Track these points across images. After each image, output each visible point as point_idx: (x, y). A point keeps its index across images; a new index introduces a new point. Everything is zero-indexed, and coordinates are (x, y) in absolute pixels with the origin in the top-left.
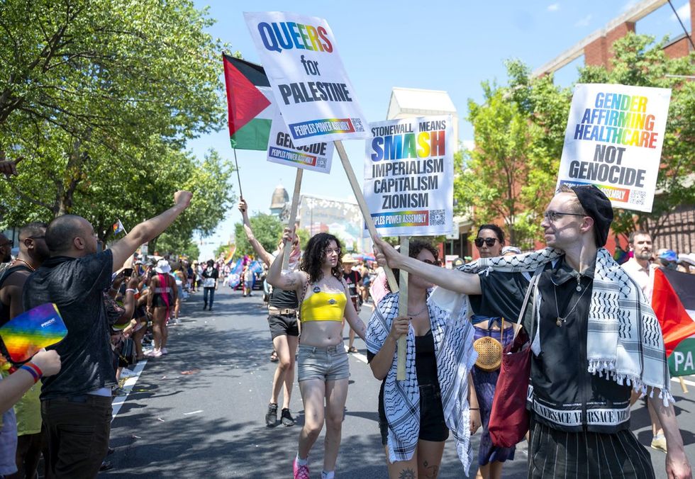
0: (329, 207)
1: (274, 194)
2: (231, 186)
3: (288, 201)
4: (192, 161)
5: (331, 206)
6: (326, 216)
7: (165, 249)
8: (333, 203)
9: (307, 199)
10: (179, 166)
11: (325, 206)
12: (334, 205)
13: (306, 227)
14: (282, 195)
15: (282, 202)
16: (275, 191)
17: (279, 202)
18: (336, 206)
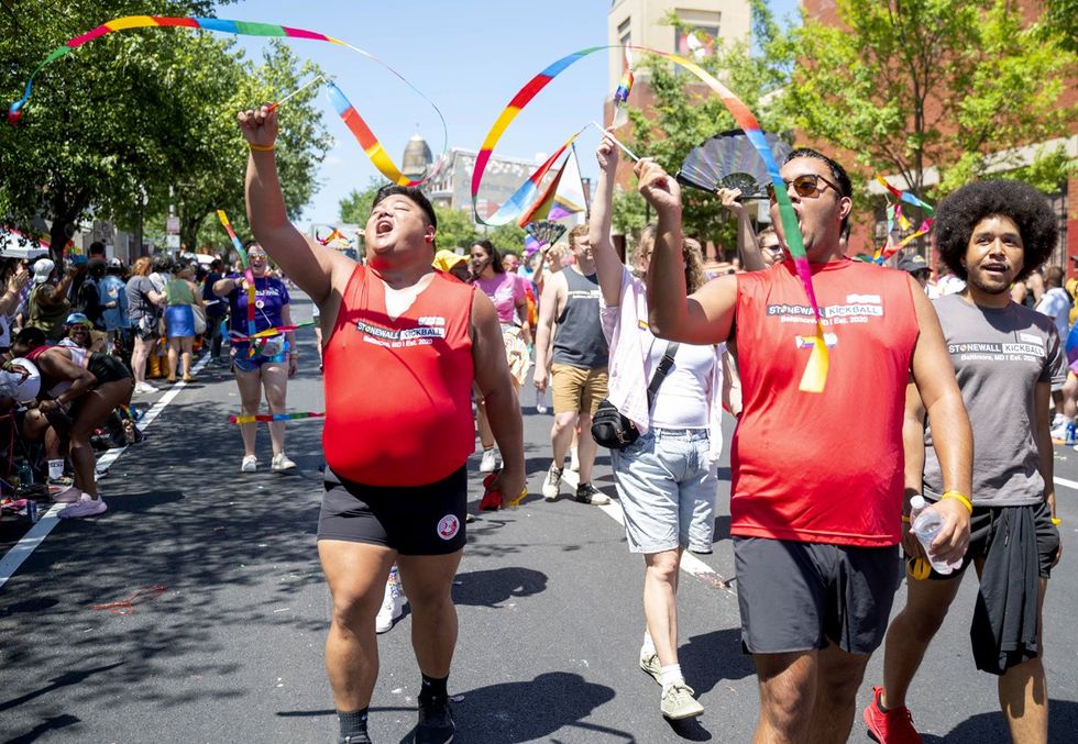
0: (501, 173)
1: (406, 151)
2: (320, 115)
3: (431, 162)
4: (237, 62)
5: (505, 171)
6: (497, 188)
7: (217, 243)
8: (508, 166)
9: (464, 159)
10: (211, 69)
11: (496, 171)
12: (510, 169)
13: (464, 207)
14: (420, 152)
15: (421, 165)
16: (408, 146)
17: (416, 164)
18: (514, 171)
